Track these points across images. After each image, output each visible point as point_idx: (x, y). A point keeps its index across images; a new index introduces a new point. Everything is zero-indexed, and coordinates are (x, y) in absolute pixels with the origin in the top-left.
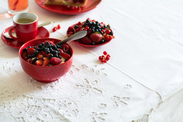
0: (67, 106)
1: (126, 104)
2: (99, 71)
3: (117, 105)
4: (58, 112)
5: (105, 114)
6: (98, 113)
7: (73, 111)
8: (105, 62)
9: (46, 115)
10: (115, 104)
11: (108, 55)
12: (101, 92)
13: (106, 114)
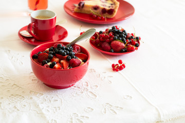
0: (52, 102)
1: (116, 113)
2: (105, 77)
3: (105, 112)
4: (38, 105)
5: (86, 117)
6: (79, 115)
7: (55, 108)
8: (117, 71)
9: (25, 106)
10: (103, 110)
11: (124, 65)
12: (96, 96)
13: (88, 118)
